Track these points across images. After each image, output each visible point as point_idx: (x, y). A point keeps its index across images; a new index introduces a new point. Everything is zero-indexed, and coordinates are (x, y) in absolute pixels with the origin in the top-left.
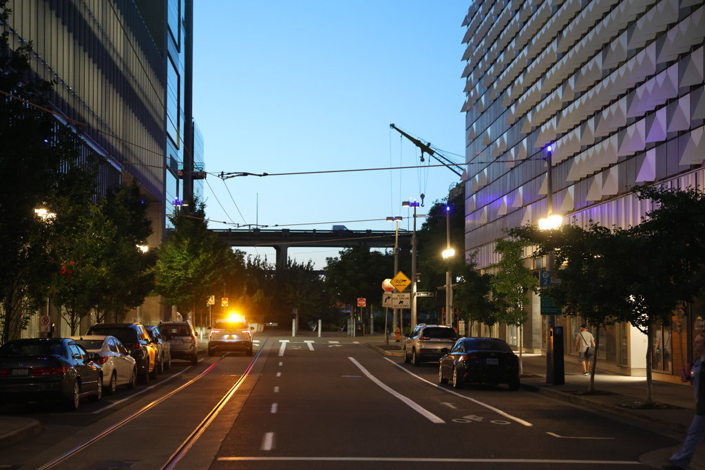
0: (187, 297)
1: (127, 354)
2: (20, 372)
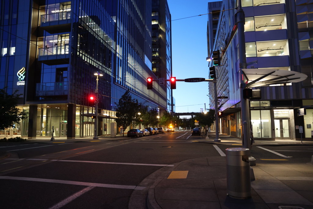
0: (165, 124)
2: (131, 133)
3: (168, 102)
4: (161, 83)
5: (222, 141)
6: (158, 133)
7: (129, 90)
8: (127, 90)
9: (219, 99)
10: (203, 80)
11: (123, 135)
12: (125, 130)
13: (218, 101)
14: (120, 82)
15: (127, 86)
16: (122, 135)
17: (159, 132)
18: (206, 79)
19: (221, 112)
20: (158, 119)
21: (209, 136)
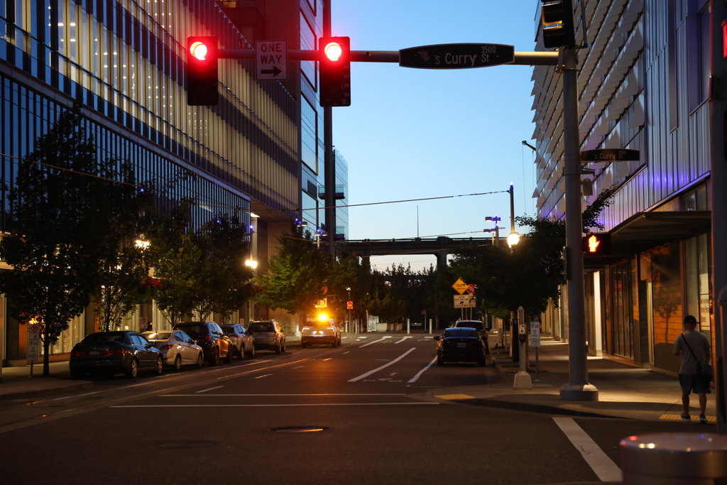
0: (292, 302)
1: (193, 343)
2: (95, 353)
3: (306, 177)
4: (263, 72)
5: (604, 397)
6: (249, 355)
7: (82, 106)
8: (71, 104)
9: (591, 165)
10: (501, 55)
11: (46, 367)
12: (54, 340)
13: (583, 177)
14: (26, 58)
15: (67, 80)
16: (39, 367)
17: (258, 345)
18: (517, 53)
19: (599, 237)
20: (248, 273)
21: (533, 369)
